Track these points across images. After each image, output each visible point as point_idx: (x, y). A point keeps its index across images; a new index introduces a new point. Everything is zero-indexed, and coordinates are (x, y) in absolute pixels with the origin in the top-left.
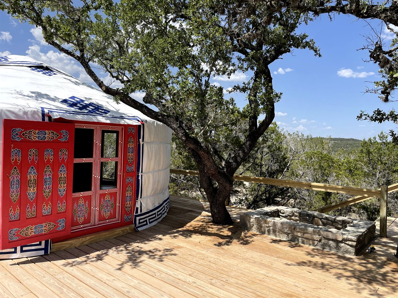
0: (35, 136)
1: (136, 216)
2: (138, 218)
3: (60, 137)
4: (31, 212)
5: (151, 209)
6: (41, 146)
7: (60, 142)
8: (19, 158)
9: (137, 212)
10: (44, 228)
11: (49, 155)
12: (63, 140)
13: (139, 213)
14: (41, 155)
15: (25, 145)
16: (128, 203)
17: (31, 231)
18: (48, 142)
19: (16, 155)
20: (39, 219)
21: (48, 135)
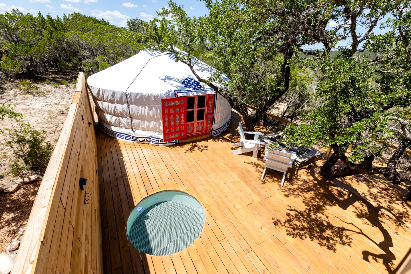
0: (172, 104)
1: (212, 131)
2: (212, 132)
3: (181, 103)
4: (172, 130)
5: (219, 128)
6: (174, 107)
7: (181, 105)
8: (167, 112)
9: (212, 129)
10: (177, 135)
11: (177, 110)
12: (182, 104)
13: (213, 130)
14: (175, 110)
15: (169, 107)
16: (209, 126)
17: (173, 136)
18: (177, 105)
19: (166, 111)
20: (175, 132)
21: (177, 103)
